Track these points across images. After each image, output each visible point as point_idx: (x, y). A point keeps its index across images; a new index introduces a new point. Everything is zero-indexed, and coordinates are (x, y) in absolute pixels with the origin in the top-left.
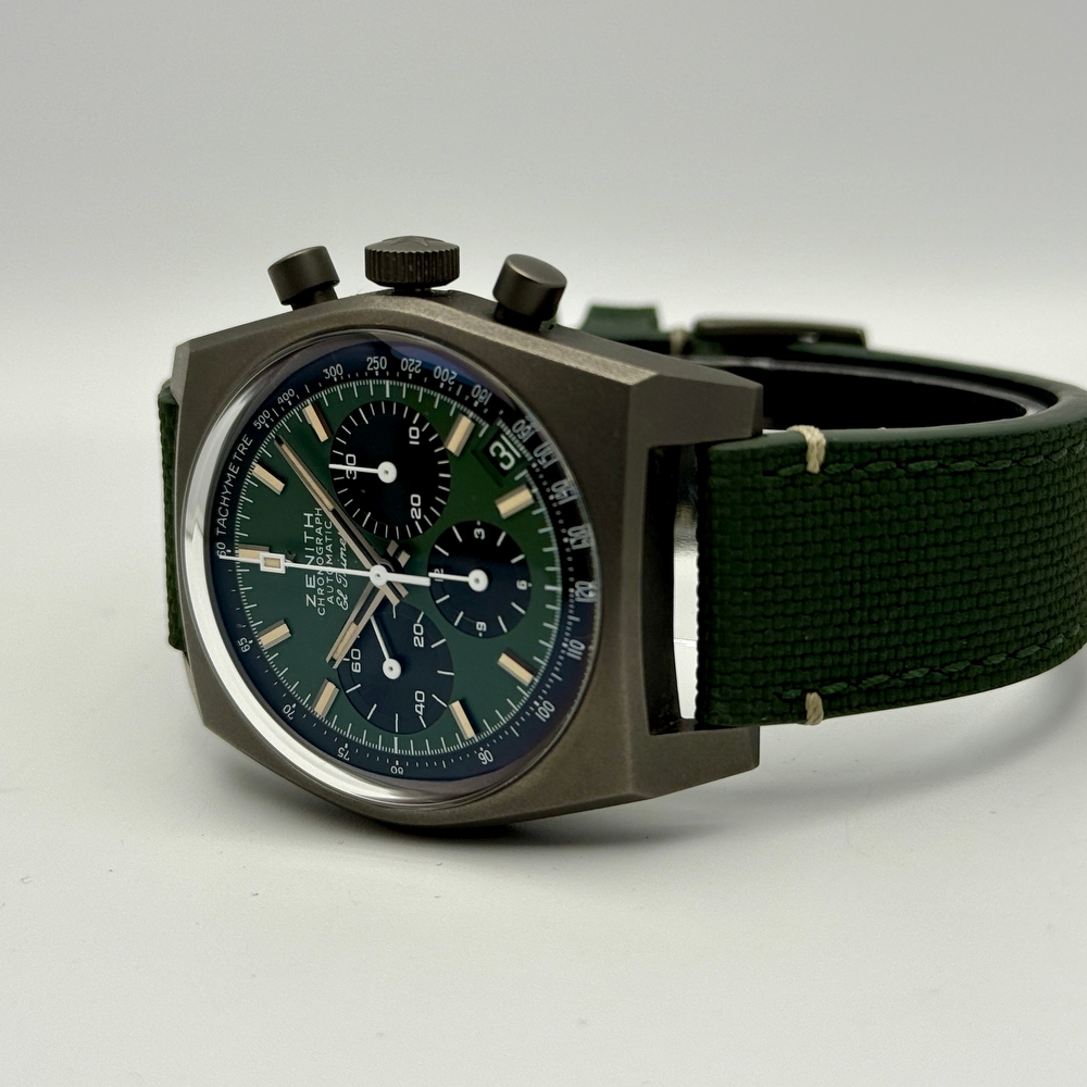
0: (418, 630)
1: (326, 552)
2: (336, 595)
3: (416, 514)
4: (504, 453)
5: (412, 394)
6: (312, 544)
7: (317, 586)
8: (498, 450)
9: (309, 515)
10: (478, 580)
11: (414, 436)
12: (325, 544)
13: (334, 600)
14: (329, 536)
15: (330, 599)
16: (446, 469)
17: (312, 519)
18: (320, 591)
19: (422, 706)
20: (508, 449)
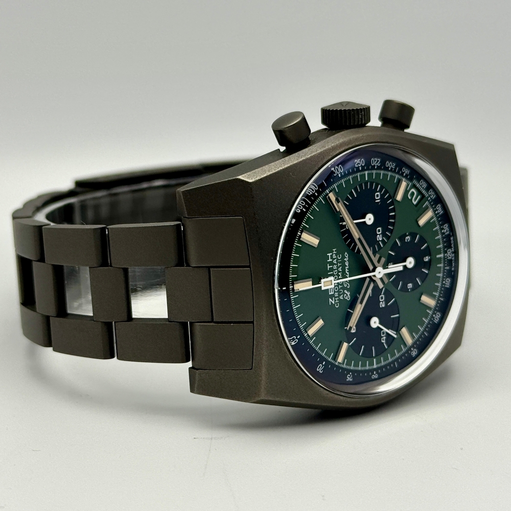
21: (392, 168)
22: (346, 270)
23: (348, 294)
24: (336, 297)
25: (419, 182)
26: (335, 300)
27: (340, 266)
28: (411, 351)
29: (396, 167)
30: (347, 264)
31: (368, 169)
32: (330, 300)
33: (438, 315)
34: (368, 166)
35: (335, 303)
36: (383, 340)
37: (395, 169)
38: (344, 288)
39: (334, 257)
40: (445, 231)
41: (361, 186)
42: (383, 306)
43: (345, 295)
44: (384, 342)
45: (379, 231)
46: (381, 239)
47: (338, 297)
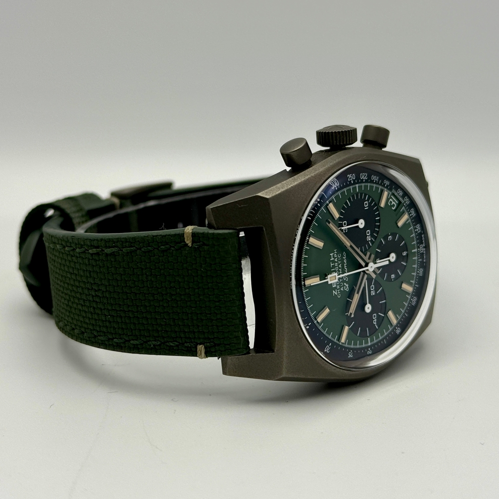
0: (372, 288)
1: (339, 268)
2: (344, 286)
3: (369, 238)
4: (393, 203)
5: (366, 187)
6: (334, 266)
7: (337, 285)
8: (391, 202)
9: (332, 254)
10: (393, 257)
11: (366, 205)
12: (339, 265)
13: (343, 288)
14: (340, 261)
15: (342, 289)
16: (379, 215)
17: (333, 255)
18: (338, 286)
19: (375, 320)
20: (394, 201)
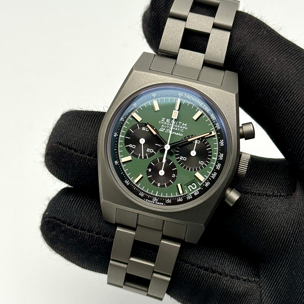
21: (212, 175)
22: (174, 133)
23: (162, 131)
24: (164, 123)
25: (198, 191)
26: (163, 122)
27: (178, 129)
28: (117, 161)
29: (212, 178)
30: (177, 134)
31: (217, 160)
32: (164, 119)
33: (128, 184)
34: (219, 161)
35: (161, 121)
36: (131, 145)
37: (211, 178)
38: (166, 129)
39: (184, 127)
40: (168, 201)
41: (211, 154)
42: (147, 151)
43: (163, 128)
44: (130, 146)
45: (185, 159)
46: (180, 159)
47: (163, 124)
